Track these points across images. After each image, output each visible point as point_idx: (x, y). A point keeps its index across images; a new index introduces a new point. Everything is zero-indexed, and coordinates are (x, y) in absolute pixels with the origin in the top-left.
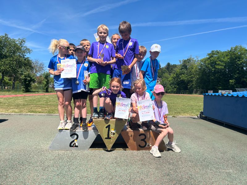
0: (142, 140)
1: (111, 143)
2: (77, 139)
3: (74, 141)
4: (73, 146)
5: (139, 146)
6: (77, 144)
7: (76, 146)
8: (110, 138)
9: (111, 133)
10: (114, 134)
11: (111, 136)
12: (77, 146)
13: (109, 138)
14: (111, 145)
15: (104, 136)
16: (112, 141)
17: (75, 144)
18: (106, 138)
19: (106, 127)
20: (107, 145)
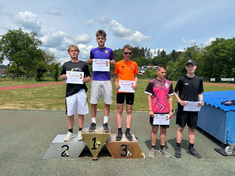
0: (123, 150)
1: (97, 153)
2: (68, 149)
3: (65, 151)
4: (64, 156)
5: (121, 155)
6: (67, 154)
7: (66, 156)
8: (96, 149)
9: (97, 144)
10: (99, 145)
11: (97, 146)
12: (68, 156)
13: (94, 148)
14: (97, 155)
15: (91, 147)
16: (97, 151)
17: (66, 153)
18: (92, 149)
19: (93, 140)
20: (93, 154)
